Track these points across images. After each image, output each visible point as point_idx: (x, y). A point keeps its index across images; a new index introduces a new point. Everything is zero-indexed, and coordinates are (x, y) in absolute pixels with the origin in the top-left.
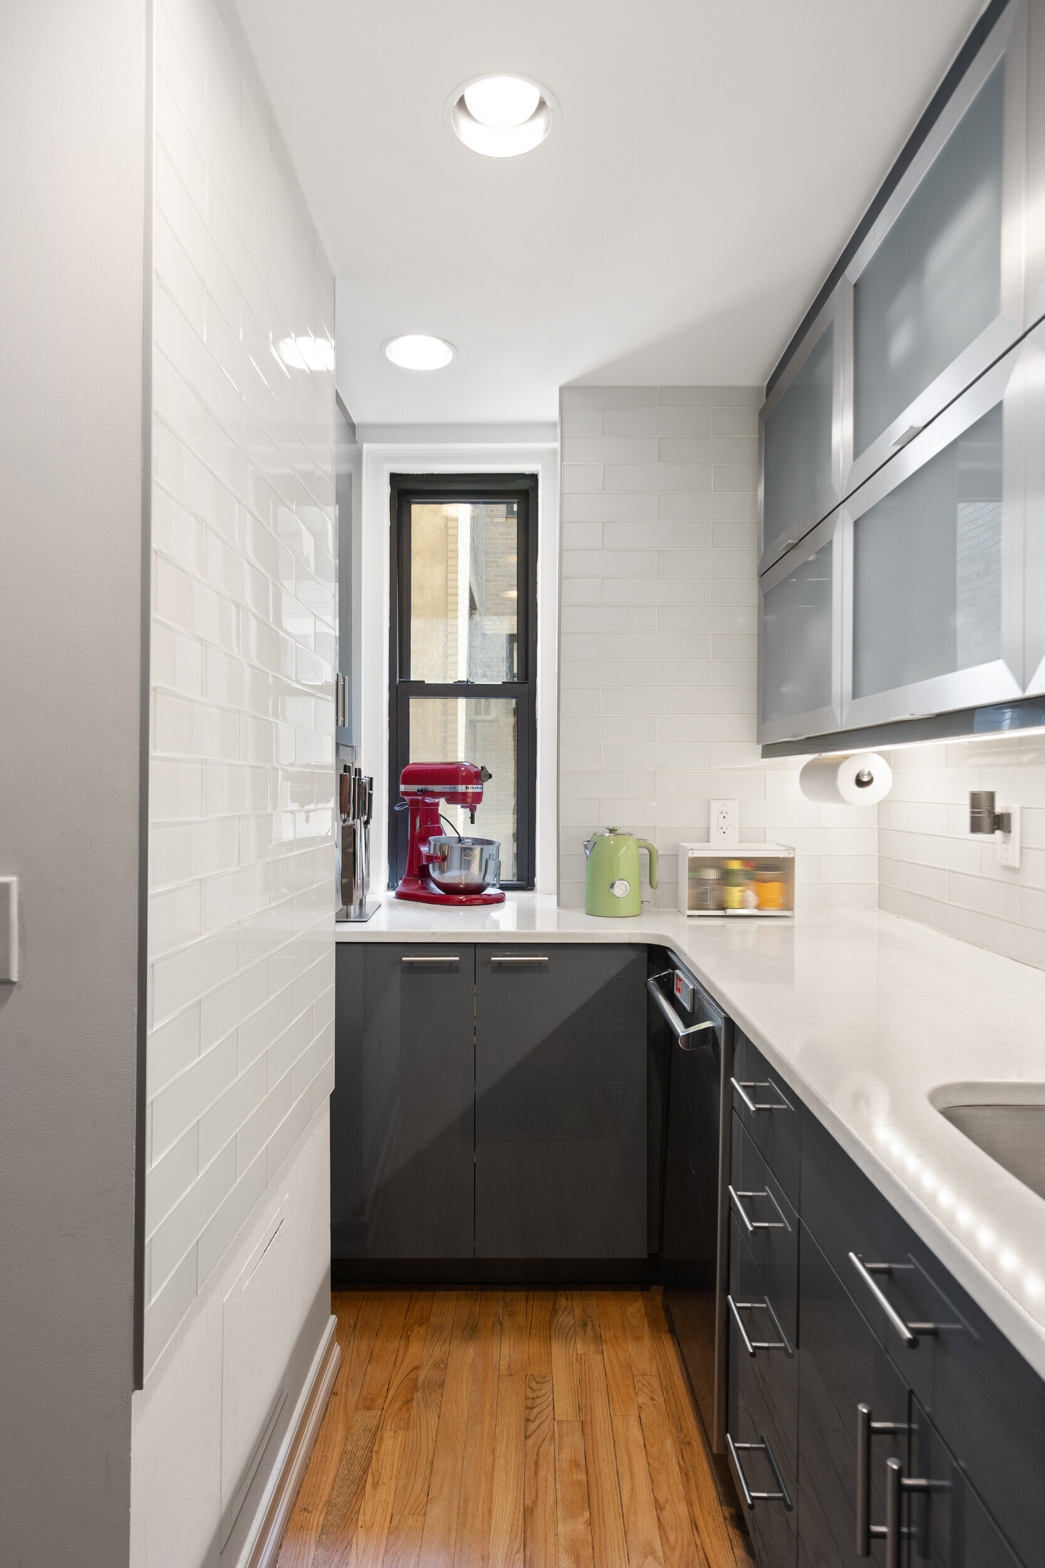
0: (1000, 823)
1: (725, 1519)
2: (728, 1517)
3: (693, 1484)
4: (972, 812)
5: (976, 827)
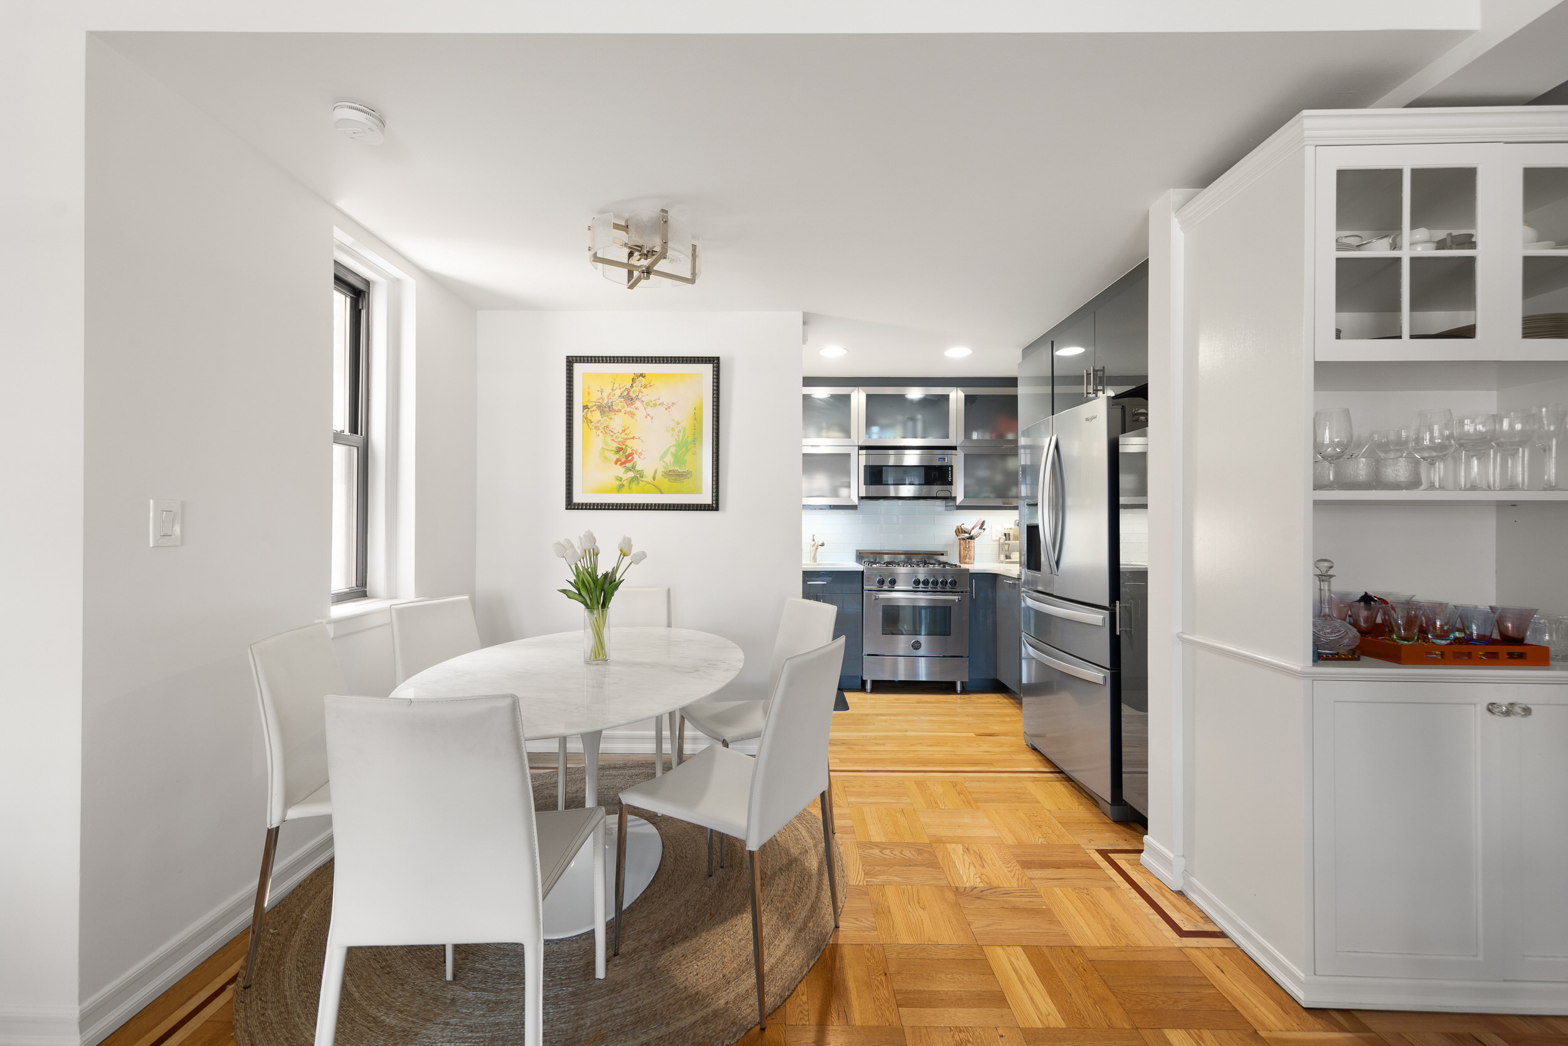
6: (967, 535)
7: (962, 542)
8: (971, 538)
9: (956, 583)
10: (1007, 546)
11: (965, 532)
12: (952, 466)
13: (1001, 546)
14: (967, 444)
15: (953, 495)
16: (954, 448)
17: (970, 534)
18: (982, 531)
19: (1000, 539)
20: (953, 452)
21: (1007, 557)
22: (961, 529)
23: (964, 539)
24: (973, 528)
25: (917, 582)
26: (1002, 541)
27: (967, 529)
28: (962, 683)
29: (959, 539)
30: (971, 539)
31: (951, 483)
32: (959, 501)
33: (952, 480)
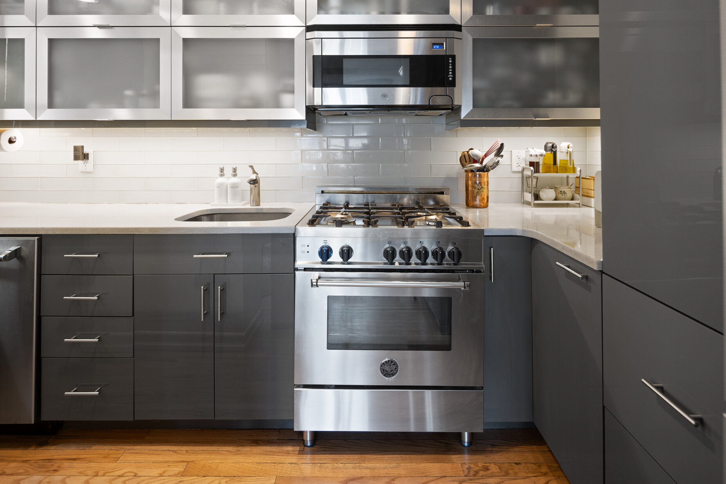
0: (86, 157)
1: (35, 449)
2: (35, 448)
3: (7, 458)
4: (74, 153)
5: (76, 158)
6: (477, 165)
7: (470, 174)
8: (485, 169)
9: (460, 254)
10: (534, 181)
11: (475, 161)
12: (454, 57)
13: (524, 179)
14: (478, 23)
15: (456, 103)
16: (457, 28)
17: (481, 163)
18: (499, 159)
19: (523, 169)
20: (456, 34)
21: (537, 197)
22: (469, 156)
23: (472, 171)
24: (486, 156)
25: (390, 255)
26: (528, 173)
27: (477, 156)
28: (472, 436)
29: (466, 171)
30: (484, 171)
31: (453, 84)
32: (464, 114)
33: (454, 78)
